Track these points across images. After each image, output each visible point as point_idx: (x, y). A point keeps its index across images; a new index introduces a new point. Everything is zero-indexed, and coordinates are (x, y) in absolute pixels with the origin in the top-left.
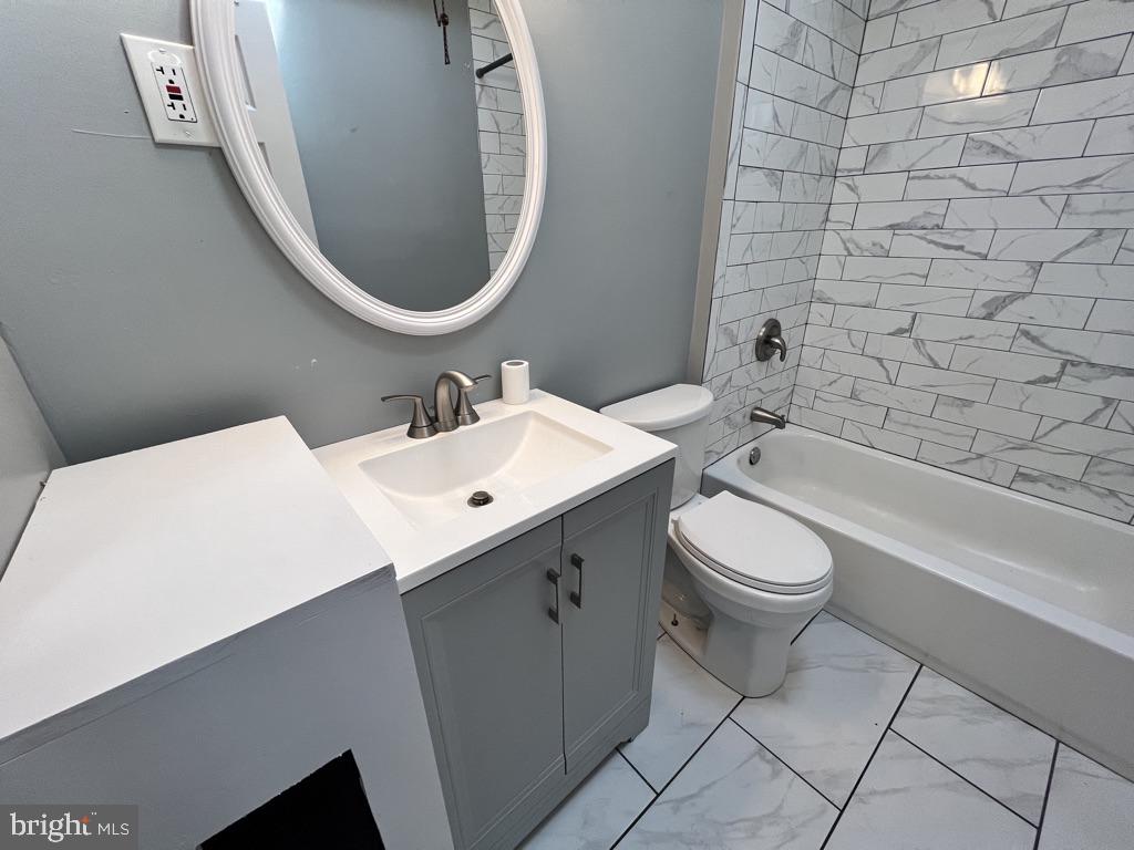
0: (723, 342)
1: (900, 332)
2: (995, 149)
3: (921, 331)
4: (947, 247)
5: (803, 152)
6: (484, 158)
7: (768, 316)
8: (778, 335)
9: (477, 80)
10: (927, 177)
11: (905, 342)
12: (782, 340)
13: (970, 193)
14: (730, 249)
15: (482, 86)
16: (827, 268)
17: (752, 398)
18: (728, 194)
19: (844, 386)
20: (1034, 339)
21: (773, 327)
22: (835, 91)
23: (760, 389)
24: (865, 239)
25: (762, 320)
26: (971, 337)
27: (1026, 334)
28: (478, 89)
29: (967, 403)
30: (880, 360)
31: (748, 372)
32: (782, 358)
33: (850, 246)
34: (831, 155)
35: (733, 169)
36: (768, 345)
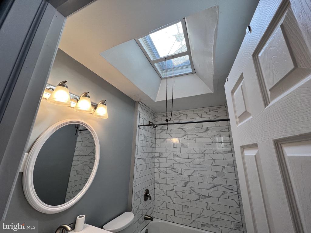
0: (136, 197)
1: (172, 190)
2: (177, 156)
3: (176, 189)
4: (176, 172)
5: (149, 154)
6: (76, 147)
7: (146, 188)
8: (149, 193)
9: (79, 131)
10: (169, 159)
11: (173, 192)
12: (149, 195)
13: (176, 163)
14: (136, 175)
15: (80, 133)
16: (156, 175)
17: (144, 212)
18: (135, 164)
19: (164, 205)
20: (193, 191)
21: (147, 191)
22: (152, 145)
23: (146, 209)
24: (162, 170)
25: (145, 189)
26: (184, 191)
27: (192, 189)
28: (79, 133)
29: (188, 207)
30: (170, 197)
31: (142, 205)
32: (150, 199)
33: (160, 171)
34: (153, 154)
35: (136, 160)
36: (146, 196)
